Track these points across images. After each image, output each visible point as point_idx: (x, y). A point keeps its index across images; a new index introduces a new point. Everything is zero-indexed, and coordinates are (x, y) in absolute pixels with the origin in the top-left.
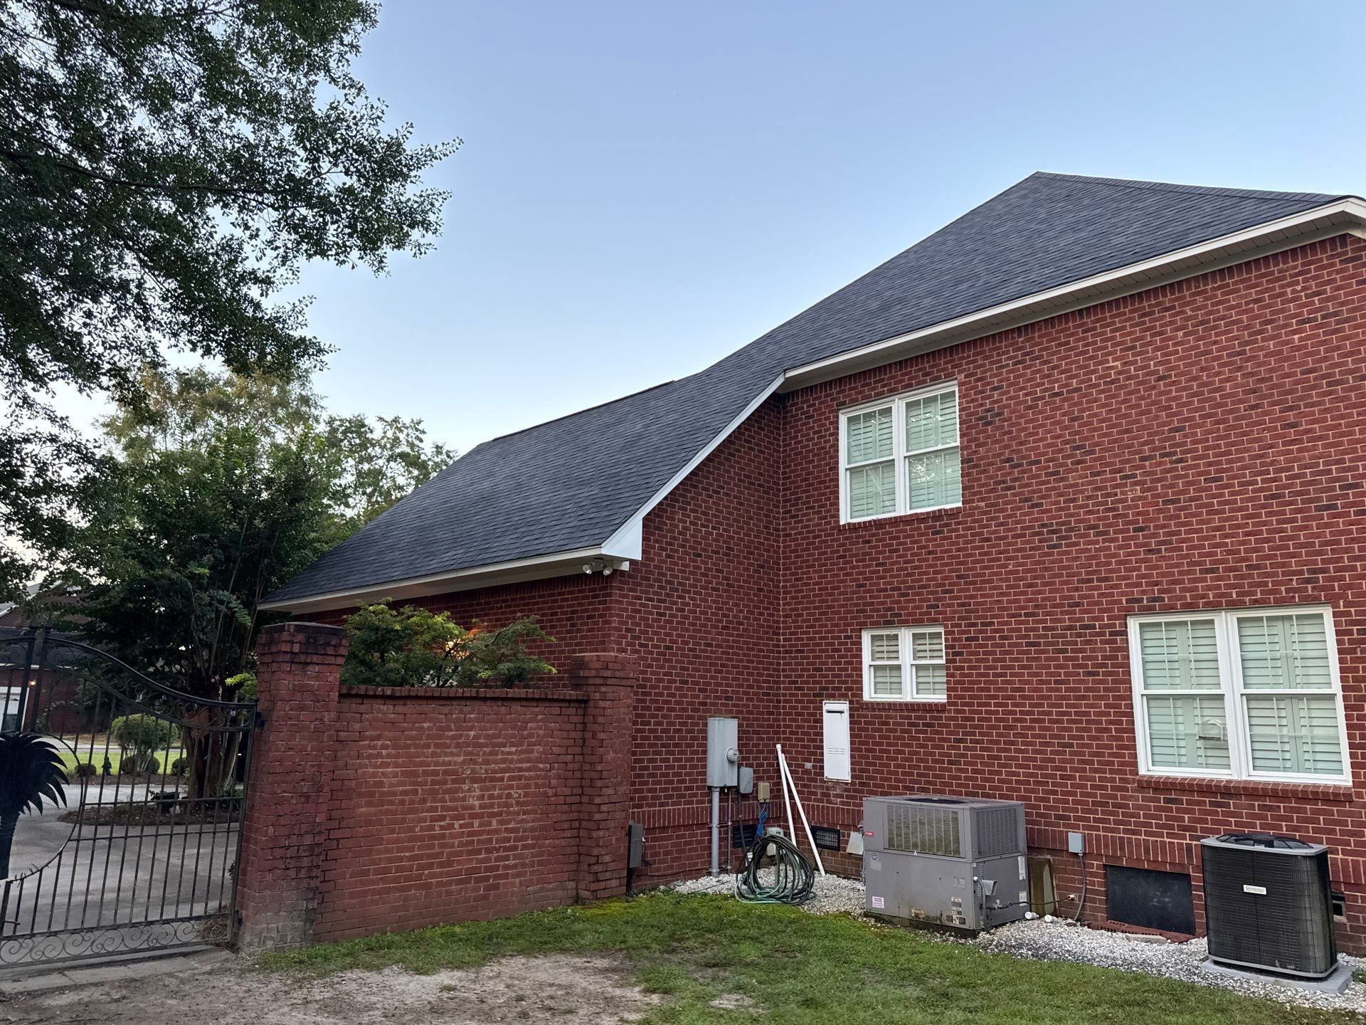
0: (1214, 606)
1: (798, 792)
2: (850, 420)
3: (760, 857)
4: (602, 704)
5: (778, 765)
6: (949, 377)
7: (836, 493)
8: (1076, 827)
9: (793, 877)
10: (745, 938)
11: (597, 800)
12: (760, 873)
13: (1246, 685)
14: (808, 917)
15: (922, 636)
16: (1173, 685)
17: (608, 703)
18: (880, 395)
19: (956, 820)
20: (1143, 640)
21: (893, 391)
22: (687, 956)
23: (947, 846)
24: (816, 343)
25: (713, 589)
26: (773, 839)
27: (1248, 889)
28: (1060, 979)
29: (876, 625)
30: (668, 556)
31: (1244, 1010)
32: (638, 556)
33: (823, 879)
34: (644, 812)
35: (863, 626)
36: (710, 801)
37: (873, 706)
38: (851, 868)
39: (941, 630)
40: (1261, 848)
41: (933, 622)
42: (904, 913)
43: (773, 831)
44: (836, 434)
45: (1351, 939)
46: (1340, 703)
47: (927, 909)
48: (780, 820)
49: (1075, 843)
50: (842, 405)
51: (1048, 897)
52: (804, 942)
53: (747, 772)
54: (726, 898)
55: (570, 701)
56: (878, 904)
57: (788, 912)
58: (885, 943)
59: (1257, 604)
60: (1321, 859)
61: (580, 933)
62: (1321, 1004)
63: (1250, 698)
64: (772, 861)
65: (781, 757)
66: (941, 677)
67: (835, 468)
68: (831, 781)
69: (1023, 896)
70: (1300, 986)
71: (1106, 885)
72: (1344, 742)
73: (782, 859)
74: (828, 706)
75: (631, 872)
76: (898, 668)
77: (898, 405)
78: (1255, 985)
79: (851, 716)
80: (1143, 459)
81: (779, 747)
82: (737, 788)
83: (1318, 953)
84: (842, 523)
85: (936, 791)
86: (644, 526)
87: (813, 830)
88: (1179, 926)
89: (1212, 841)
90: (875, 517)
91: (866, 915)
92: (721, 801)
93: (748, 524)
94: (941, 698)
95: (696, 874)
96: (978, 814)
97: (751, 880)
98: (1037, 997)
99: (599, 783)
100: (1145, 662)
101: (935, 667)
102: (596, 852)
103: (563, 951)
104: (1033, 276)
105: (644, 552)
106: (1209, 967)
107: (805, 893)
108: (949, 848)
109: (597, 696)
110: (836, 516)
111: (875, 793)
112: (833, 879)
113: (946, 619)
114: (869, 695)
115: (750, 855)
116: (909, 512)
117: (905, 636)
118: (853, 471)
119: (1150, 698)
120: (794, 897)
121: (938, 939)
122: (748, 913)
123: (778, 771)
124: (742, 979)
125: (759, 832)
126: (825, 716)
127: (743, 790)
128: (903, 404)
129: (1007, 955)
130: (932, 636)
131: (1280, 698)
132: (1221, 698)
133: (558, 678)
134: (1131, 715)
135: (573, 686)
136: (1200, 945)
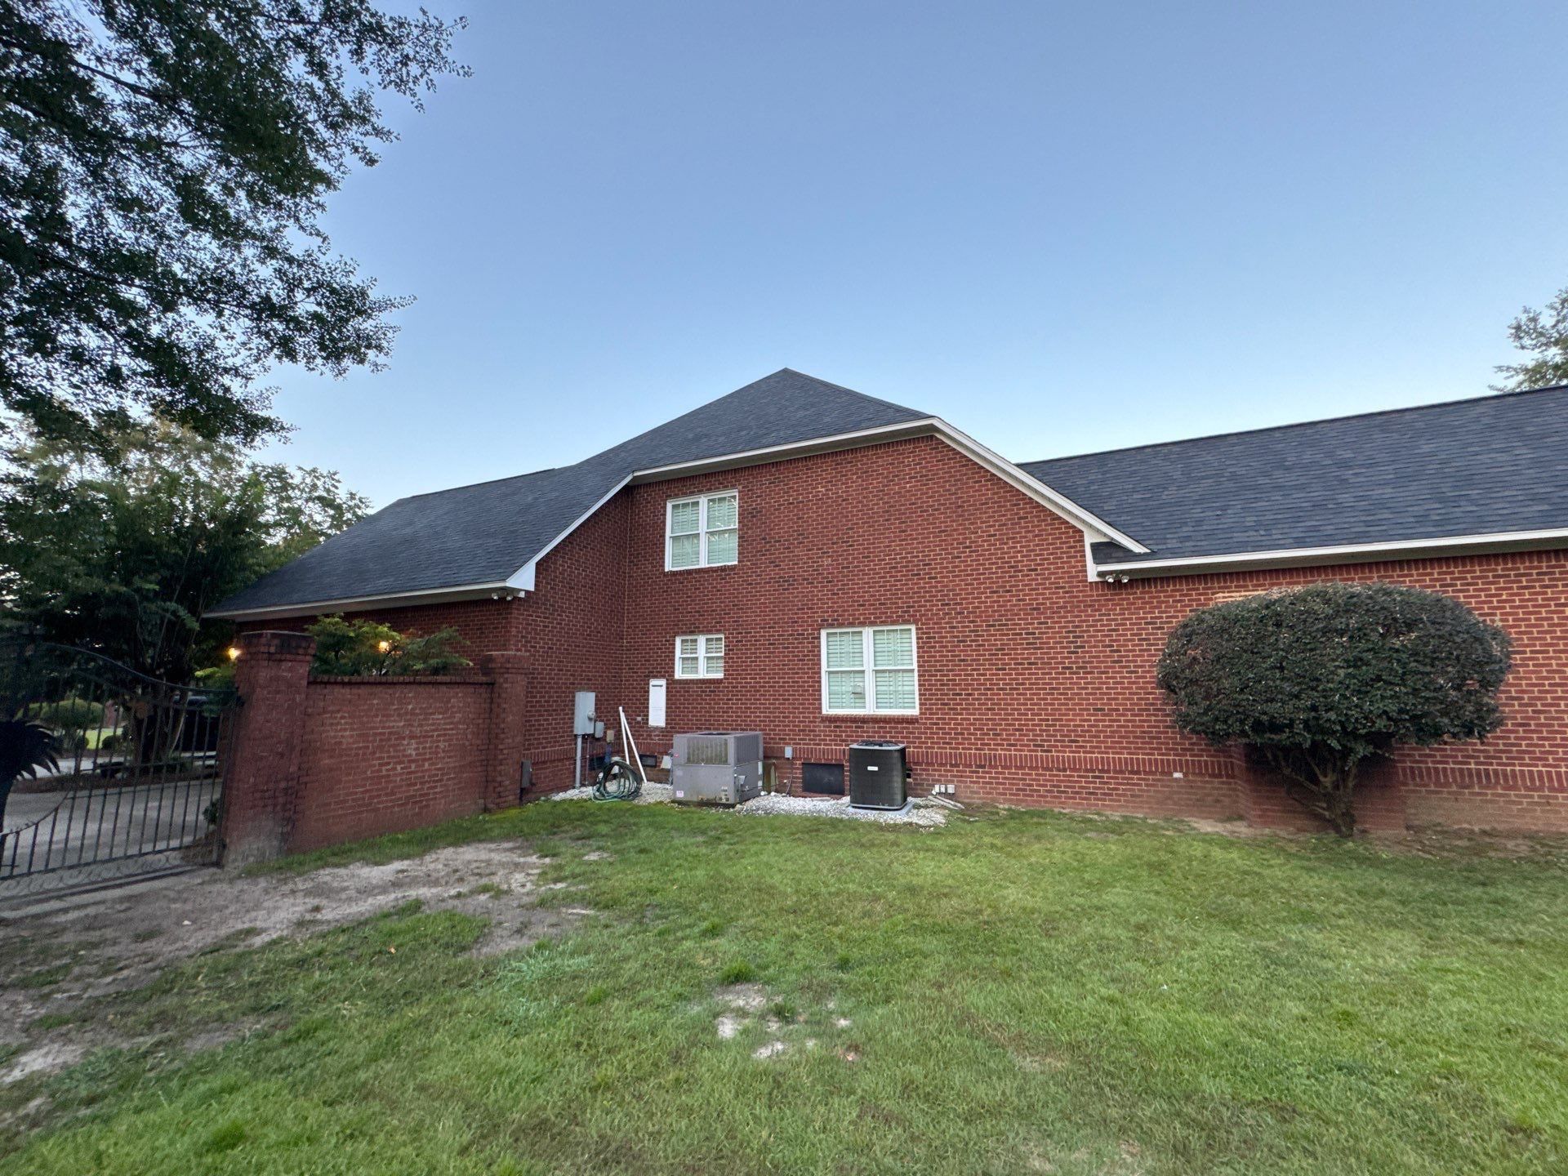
0: (863, 624)
1: (632, 734)
2: (674, 507)
3: (608, 775)
4: (505, 685)
5: (620, 718)
6: (733, 487)
7: (663, 551)
8: (788, 744)
9: (629, 784)
10: (600, 822)
11: (500, 747)
12: (607, 785)
13: (875, 665)
14: (638, 806)
15: (712, 640)
16: (841, 666)
17: (509, 685)
18: (692, 493)
19: (726, 744)
20: (828, 641)
21: (700, 492)
22: (565, 835)
23: (720, 759)
24: (652, 457)
25: (582, 610)
26: (617, 763)
27: (870, 768)
28: (777, 823)
29: (684, 633)
30: (552, 588)
31: (864, 827)
32: (532, 588)
33: (646, 785)
34: (532, 753)
35: (676, 634)
36: (576, 744)
37: (681, 682)
38: (663, 777)
39: (722, 636)
40: (878, 748)
41: (719, 631)
42: (695, 799)
43: (616, 759)
44: (664, 515)
45: (914, 789)
46: (916, 674)
47: (707, 795)
48: (621, 752)
49: (789, 752)
50: (669, 497)
51: (773, 783)
52: (636, 820)
53: (600, 725)
54: (586, 801)
55: (481, 684)
56: (680, 795)
57: (625, 805)
58: (684, 816)
59: (884, 623)
60: (903, 751)
61: (491, 829)
62: (898, 822)
63: (877, 672)
64: (615, 776)
65: (622, 715)
66: (721, 663)
67: (663, 536)
68: (653, 727)
69: (760, 783)
70: (891, 815)
71: (803, 773)
72: (917, 693)
73: (622, 775)
74: (653, 682)
75: (522, 790)
76: (696, 659)
77: (703, 500)
78: (871, 815)
79: (667, 688)
80: (833, 543)
81: (621, 708)
82: (593, 736)
83: (899, 797)
84: (666, 569)
85: (715, 729)
86: (537, 568)
87: (641, 757)
88: (836, 791)
89: (855, 746)
90: (687, 568)
91: (673, 802)
92: (583, 743)
93: (606, 568)
94: (720, 676)
95: (565, 789)
96: (738, 739)
97: (602, 789)
98: (766, 833)
99: (502, 736)
100: (828, 654)
101: (718, 658)
102: (499, 779)
103: (480, 841)
104: (782, 433)
105: (536, 585)
106: (851, 810)
107: (636, 793)
108: (722, 760)
109: (502, 680)
110: (663, 566)
111: (680, 732)
112: (652, 784)
113: (726, 630)
114: (679, 675)
115: (601, 775)
116: (707, 566)
117: (702, 640)
118: (674, 539)
119: (830, 673)
120: (629, 796)
121: (713, 811)
122: (600, 808)
123: (620, 723)
124: (601, 844)
125: (607, 760)
126: (651, 688)
127: (597, 736)
128: (706, 500)
129: (750, 815)
130: (717, 639)
131: (890, 671)
132: (863, 672)
133: (473, 669)
134: (820, 682)
135: (484, 674)
136: (847, 799)
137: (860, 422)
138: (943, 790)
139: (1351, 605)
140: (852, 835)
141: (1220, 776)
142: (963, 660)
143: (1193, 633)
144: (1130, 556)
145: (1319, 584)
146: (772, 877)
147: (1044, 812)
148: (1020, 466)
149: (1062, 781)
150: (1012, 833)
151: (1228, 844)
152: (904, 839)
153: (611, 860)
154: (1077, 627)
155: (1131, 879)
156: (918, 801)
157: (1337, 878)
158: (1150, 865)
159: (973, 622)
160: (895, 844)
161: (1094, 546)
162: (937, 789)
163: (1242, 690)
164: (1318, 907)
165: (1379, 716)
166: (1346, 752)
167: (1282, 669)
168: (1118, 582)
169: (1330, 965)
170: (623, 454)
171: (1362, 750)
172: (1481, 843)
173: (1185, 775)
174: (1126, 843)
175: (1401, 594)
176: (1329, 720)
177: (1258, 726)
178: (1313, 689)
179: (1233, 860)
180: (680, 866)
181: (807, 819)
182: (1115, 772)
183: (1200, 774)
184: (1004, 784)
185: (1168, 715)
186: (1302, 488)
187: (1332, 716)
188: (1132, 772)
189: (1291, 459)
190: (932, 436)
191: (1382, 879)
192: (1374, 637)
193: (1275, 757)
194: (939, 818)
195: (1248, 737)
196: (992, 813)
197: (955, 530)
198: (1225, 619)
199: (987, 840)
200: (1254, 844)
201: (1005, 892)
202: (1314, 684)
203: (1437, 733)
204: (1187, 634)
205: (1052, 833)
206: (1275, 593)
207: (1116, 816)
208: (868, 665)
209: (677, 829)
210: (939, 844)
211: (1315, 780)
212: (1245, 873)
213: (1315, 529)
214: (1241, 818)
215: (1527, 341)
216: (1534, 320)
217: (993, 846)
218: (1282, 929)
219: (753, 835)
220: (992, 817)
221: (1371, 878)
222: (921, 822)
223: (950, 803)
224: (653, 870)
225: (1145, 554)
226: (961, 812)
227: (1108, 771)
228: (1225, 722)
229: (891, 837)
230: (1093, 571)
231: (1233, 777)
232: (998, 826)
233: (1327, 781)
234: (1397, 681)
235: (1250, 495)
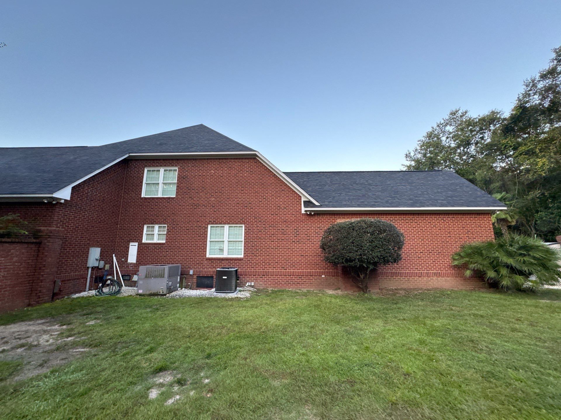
0: (225, 223)
1: (119, 267)
2: (148, 171)
3: (104, 285)
5: (113, 260)
6: (176, 166)
7: (141, 189)
8: (192, 269)
9: (115, 288)
10: (98, 306)
11: (42, 274)
12: (103, 289)
13: (229, 239)
14: (119, 298)
15: (161, 227)
16: (215, 239)
17: (50, 244)
18: (157, 166)
19: (164, 270)
20: (211, 229)
21: (161, 166)
22: (76, 314)
23: (161, 276)
24: (140, 148)
25: (96, 211)
26: (109, 279)
27: (224, 277)
28: (185, 301)
29: (149, 224)
30: (80, 200)
31: (220, 300)
32: (68, 198)
33: (124, 288)
34: (61, 276)
35: (145, 224)
36: (88, 271)
37: (145, 244)
38: (134, 284)
39: (166, 226)
40: (227, 270)
41: (165, 223)
42: (148, 293)
43: (109, 277)
44: (143, 173)
45: (239, 285)
46: (243, 242)
47: (153, 291)
48: (112, 274)
49: (191, 272)
50: (146, 166)
51: (184, 284)
52: (117, 304)
53: (102, 263)
54: (91, 297)
55: (32, 243)
56: (140, 292)
58: (142, 301)
59: (232, 223)
60: (236, 271)
61: (31, 314)
62: (233, 297)
63: (229, 241)
64: (108, 285)
65: (115, 257)
66: (165, 237)
67: (142, 182)
68: (130, 263)
69: (178, 285)
70: (230, 294)
71: (197, 280)
72: (243, 249)
73: (111, 284)
74: (131, 244)
75: (54, 294)
76: (153, 234)
77: (162, 170)
78: (223, 295)
79: (138, 246)
80: (216, 192)
81: (114, 255)
82: (98, 267)
83: (234, 288)
84: (142, 196)
85: (159, 264)
86: (72, 190)
87: (122, 276)
88: (210, 287)
89: (218, 269)
90: (152, 196)
91: (137, 295)
92: (92, 270)
93: (111, 193)
94: (164, 242)
95: (80, 292)
96: (170, 268)
97: (100, 291)
98: (179, 305)
99: (44, 268)
100: (211, 234)
101: (163, 234)
102: (39, 289)
103: (23, 321)
105: (71, 198)
106: (215, 293)
107: (119, 292)
108: (162, 276)
109: (46, 241)
110: (141, 195)
111: (143, 265)
112: (127, 288)
113: (168, 223)
114: (144, 241)
115: (100, 285)
116: (162, 196)
117: (156, 227)
118: (147, 184)
119: (211, 241)
120: (114, 293)
121: (156, 297)
122: (99, 300)
123: (113, 261)
124: (97, 316)
125: (104, 278)
126: (130, 246)
127: (100, 267)
128: (163, 170)
129: (173, 298)
130: (164, 227)
131: (234, 241)
132: (224, 241)
133: (28, 236)
134: (206, 245)
135: (35, 238)
136: (214, 290)
137: (229, 149)
138: (250, 284)
139: (371, 225)
140: (215, 303)
141: (335, 276)
142: (260, 238)
143: (331, 231)
144: (314, 206)
145: (364, 218)
146: (180, 323)
147: (283, 290)
148: (284, 173)
149: (290, 280)
150: (273, 298)
151: (336, 297)
152: (235, 303)
153: (101, 323)
154: (298, 228)
155: (310, 311)
156: (241, 289)
157: (364, 305)
158: (315, 306)
159: (264, 225)
160: (232, 305)
161: (305, 202)
162: (248, 284)
163: (343, 249)
164: (359, 315)
165: (376, 257)
166: (368, 267)
167: (353, 243)
168: (311, 214)
169: (362, 332)
170: (124, 145)
171: (371, 267)
172: (395, 292)
173: (325, 276)
174: (308, 299)
175: (383, 222)
176: (364, 258)
177: (347, 261)
178: (361, 249)
179: (337, 302)
180: (137, 323)
181: (197, 298)
182: (306, 276)
183: (330, 276)
184: (271, 281)
185: (322, 257)
186: (360, 190)
187: (365, 257)
188: (311, 276)
189: (358, 182)
190: (255, 158)
191: (374, 304)
192: (376, 234)
193: (350, 269)
194: (248, 295)
195: (344, 264)
196: (266, 292)
197: (261, 192)
198: (340, 227)
199: (264, 301)
200: (343, 296)
201: (270, 320)
202: (361, 248)
203: (388, 261)
204: (329, 231)
205: (286, 297)
206: (353, 220)
207: (305, 290)
208: (226, 239)
209: (138, 307)
210: (248, 304)
211: (359, 277)
212: (341, 306)
213: (363, 202)
214: (339, 289)
215: (408, 159)
216: (410, 153)
217: (266, 303)
218: (351, 323)
219: (174, 307)
220: (266, 293)
221: (371, 304)
222: (241, 297)
223: (252, 289)
224: (123, 326)
225: (319, 206)
226: (256, 292)
227: (303, 276)
228: (338, 259)
229: (230, 303)
230: (303, 210)
231: (338, 276)
232: (268, 296)
233: (362, 276)
234: (380, 247)
235: (347, 190)
